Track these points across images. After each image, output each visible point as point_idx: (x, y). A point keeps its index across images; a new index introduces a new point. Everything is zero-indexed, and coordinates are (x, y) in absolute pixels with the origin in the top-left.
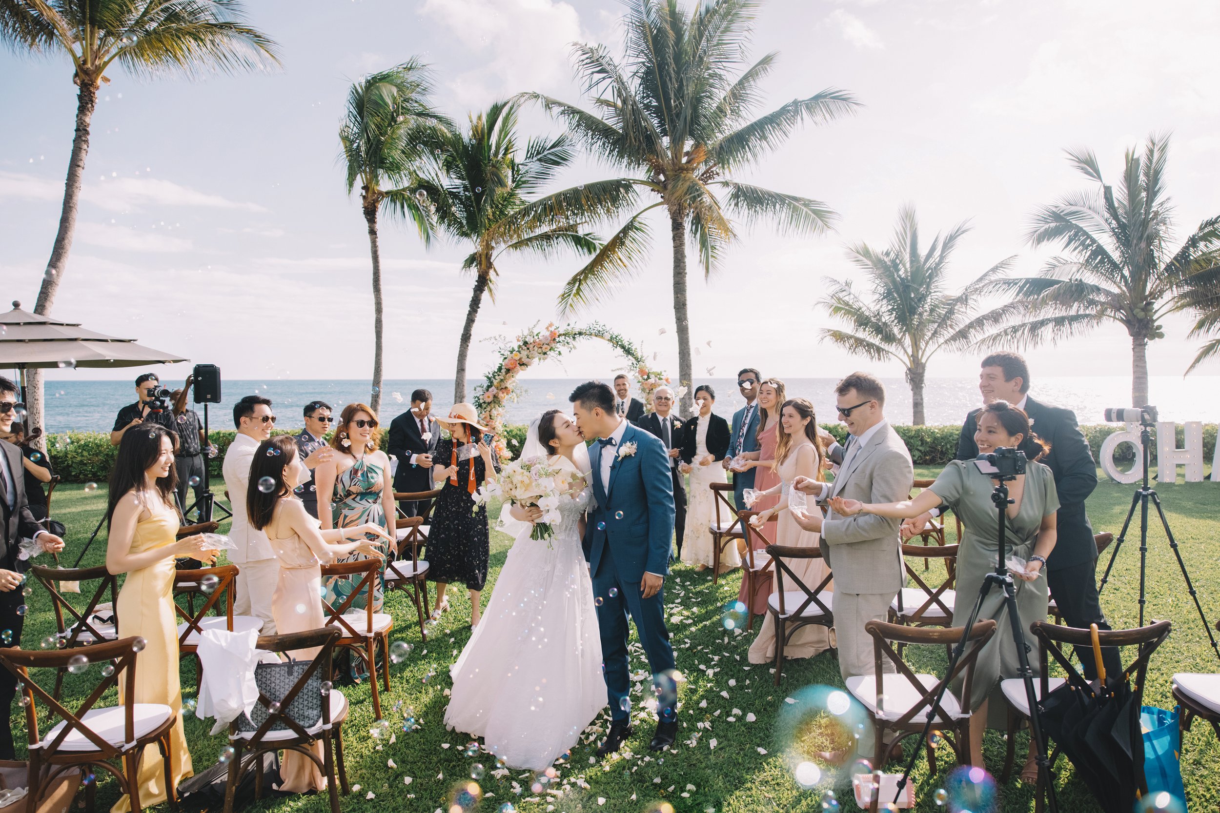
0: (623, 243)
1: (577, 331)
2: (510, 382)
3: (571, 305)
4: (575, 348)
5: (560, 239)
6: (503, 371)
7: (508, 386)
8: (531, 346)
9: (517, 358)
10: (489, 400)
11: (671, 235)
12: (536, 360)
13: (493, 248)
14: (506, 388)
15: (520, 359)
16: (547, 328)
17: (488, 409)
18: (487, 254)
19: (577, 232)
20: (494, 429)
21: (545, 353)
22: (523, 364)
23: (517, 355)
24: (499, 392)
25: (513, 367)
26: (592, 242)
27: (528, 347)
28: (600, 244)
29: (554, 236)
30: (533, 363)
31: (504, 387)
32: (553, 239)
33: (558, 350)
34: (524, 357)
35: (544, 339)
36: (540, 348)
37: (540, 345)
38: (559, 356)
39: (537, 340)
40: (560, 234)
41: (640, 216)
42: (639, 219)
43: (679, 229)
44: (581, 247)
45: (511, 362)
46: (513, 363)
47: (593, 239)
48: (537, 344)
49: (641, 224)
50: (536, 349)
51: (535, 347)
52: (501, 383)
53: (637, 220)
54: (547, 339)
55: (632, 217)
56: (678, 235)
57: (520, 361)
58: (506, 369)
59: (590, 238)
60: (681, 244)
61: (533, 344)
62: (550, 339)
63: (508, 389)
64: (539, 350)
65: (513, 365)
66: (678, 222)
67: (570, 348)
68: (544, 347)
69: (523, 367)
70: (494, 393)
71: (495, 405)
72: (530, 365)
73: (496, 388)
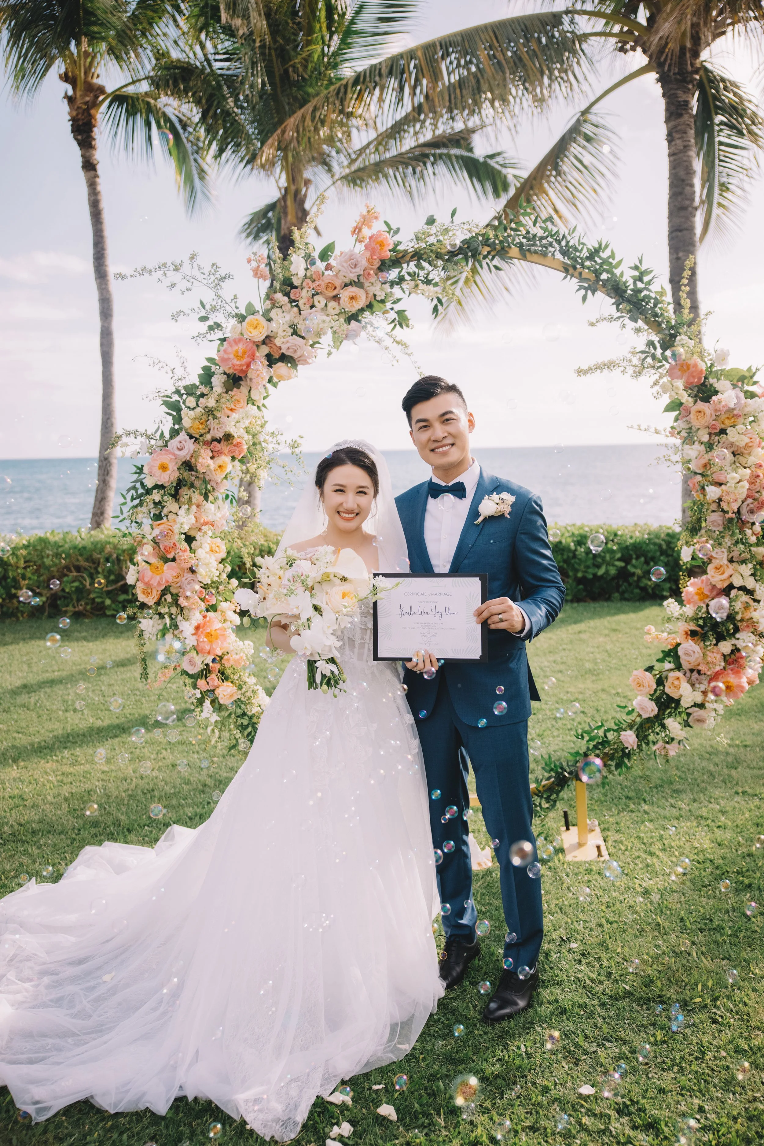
0: (559, 171)
2: (236, 417)
3: (459, 303)
6: (218, 381)
7: (233, 431)
8: (304, 295)
9: (258, 335)
10: (164, 478)
12: (324, 339)
13: (309, 182)
14: (228, 437)
15: (268, 340)
16: (357, 230)
17: (173, 507)
19: (471, 150)
20: (192, 570)
21: (353, 317)
22: (284, 358)
23: (258, 324)
24: (202, 451)
25: (244, 368)
26: (500, 172)
27: (292, 296)
28: (515, 176)
29: (427, 156)
30: (319, 351)
31: (219, 435)
32: (425, 164)
33: (398, 307)
34: (281, 333)
35: (345, 265)
36: (336, 298)
37: (335, 288)
38: (401, 326)
39: (327, 273)
40: (438, 151)
41: (594, 109)
42: (596, 114)
43: (680, 115)
44: (480, 180)
45: (237, 352)
46: (244, 353)
47: (501, 165)
48: (323, 286)
49: (597, 126)
50: (320, 301)
51: (316, 298)
52: (208, 423)
53: (590, 117)
54: (356, 265)
55: (583, 108)
56: (679, 128)
57: (271, 347)
58: (225, 373)
59: (497, 163)
60: (685, 147)
61: (308, 284)
62: (364, 263)
63: (235, 442)
64: (332, 304)
65: (244, 361)
66: (680, 99)
67: (435, 301)
68: (345, 294)
69: (281, 368)
70: (184, 455)
71: (192, 494)
72: (305, 362)
73: (191, 437)
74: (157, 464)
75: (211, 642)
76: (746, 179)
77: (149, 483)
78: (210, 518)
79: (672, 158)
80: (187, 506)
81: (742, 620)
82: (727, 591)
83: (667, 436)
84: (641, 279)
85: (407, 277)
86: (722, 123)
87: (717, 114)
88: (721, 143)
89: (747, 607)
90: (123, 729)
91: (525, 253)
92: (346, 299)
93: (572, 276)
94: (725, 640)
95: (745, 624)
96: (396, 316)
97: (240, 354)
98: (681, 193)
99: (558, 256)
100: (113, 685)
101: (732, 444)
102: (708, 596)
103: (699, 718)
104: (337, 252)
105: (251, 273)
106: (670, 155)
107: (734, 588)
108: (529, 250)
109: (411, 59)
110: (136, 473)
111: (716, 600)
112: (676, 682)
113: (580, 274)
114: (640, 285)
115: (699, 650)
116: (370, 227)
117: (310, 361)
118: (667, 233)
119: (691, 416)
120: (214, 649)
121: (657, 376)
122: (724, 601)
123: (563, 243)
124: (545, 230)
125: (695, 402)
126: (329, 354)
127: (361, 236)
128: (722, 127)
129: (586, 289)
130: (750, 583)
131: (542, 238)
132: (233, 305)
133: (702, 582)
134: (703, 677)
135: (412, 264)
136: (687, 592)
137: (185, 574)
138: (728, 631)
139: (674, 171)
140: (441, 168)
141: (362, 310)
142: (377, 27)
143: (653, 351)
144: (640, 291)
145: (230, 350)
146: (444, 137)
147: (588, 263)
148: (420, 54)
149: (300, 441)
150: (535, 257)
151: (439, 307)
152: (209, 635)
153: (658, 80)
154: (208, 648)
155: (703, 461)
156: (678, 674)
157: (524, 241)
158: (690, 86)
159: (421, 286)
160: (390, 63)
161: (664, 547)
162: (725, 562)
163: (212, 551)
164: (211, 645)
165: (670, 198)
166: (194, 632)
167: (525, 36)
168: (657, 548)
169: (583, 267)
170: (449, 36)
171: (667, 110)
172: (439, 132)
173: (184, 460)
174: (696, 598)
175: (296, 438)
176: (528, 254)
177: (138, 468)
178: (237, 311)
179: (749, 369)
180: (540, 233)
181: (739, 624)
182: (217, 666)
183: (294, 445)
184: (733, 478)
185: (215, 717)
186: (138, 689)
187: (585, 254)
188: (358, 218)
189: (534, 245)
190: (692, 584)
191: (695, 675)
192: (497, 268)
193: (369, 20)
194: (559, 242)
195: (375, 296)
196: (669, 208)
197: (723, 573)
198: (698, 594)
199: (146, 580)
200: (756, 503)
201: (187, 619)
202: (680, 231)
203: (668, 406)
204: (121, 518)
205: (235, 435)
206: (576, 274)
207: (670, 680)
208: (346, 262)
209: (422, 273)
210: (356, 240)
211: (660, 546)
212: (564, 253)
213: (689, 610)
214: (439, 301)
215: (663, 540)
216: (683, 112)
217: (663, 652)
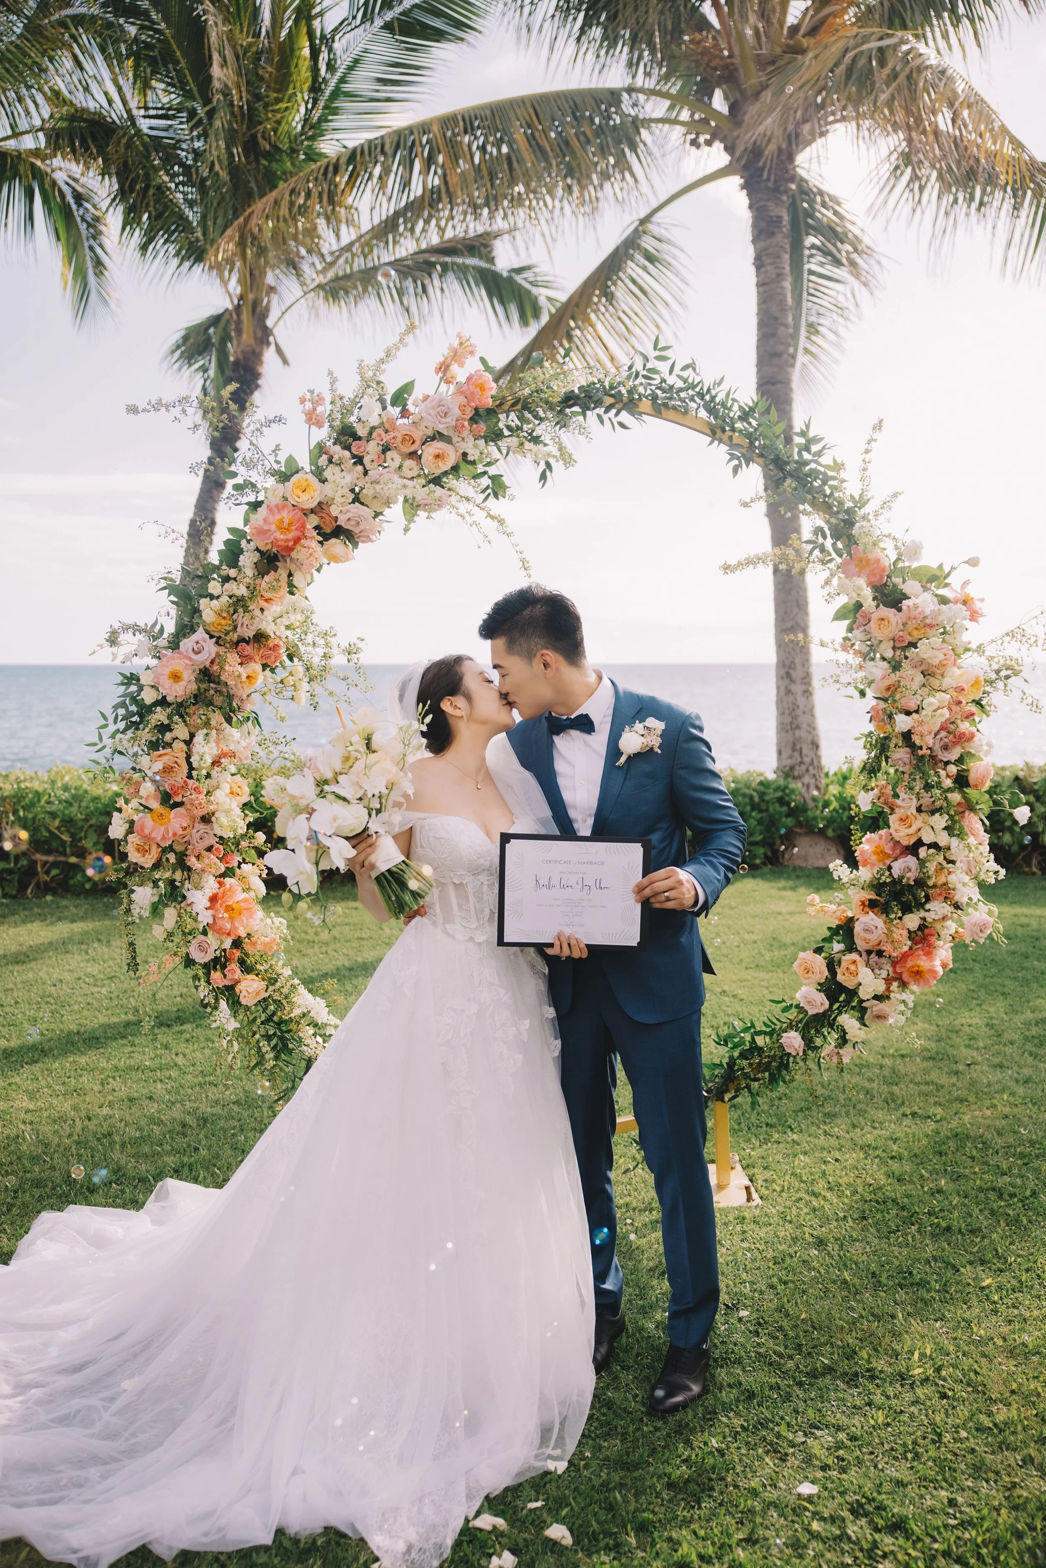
0: (610, 297)
1: (578, 380)
2: (275, 609)
4: (567, 459)
5: (451, 277)
6: (248, 560)
7: (269, 628)
8: (372, 449)
9: (309, 501)
10: (177, 691)
11: (750, 252)
12: (395, 512)
13: (272, 289)
14: (260, 637)
15: (320, 508)
16: (443, 368)
17: (181, 731)
18: (256, 303)
19: (491, 260)
20: (206, 819)
21: (434, 482)
22: (338, 532)
23: (308, 485)
24: (229, 655)
25: (291, 543)
26: (529, 292)
27: (354, 449)
28: (549, 299)
29: (432, 265)
30: (385, 525)
31: (250, 633)
32: (430, 275)
33: (492, 471)
34: (338, 500)
35: (431, 412)
36: (413, 455)
37: (414, 442)
38: (496, 496)
39: (400, 422)
40: (448, 259)
41: (656, 218)
42: (659, 224)
43: (773, 234)
44: (502, 302)
45: (281, 521)
46: (290, 524)
47: (531, 283)
48: (400, 439)
49: (659, 240)
50: (394, 458)
51: (389, 454)
52: (235, 617)
53: (651, 227)
54: (446, 414)
55: (642, 215)
56: (770, 251)
57: (322, 518)
58: (257, 550)
59: (525, 279)
60: (778, 275)
61: (380, 435)
62: (456, 412)
63: (271, 643)
64: (409, 463)
65: (290, 536)
66: (772, 214)
67: (542, 466)
68: (429, 451)
69: (336, 545)
70: (203, 659)
71: (211, 715)
72: (368, 539)
73: (211, 637)
74: (167, 671)
75: (232, 919)
76: (841, 320)
77: (149, 697)
78: (232, 747)
79: (761, 289)
80: (205, 731)
81: (935, 886)
82: (913, 849)
83: (836, 650)
84: (808, 450)
85: (506, 432)
86: (813, 247)
87: (808, 234)
88: (811, 272)
89: (940, 869)
90: (42, 1051)
91: (659, 409)
92: (430, 458)
93: (721, 441)
94: (912, 912)
95: (938, 891)
96: (489, 482)
97: (285, 525)
98: (773, 335)
99: (703, 414)
100: (12, 989)
101: (922, 661)
102: (889, 856)
103: (879, 1013)
104: (417, 394)
105: (304, 417)
106: (759, 285)
107: (923, 844)
108: (665, 405)
109: (424, 133)
110: (123, 684)
111: (900, 861)
112: (852, 967)
113: (731, 438)
114: (806, 456)
115: (883, 925)
116: (461, 365)
117: (373, 537)
118: (755, 386)
119: (872, 624)
120: (236, 928)
121: (827, 574)
122: (910, 861)
123: (707, 398)
124: (685, 381)
125: (877, 607)
126: (406, 530)
127: (448, 375)
128: (814, 252)
129: (738, 458)
130: (943, 839)
131: (681, 390)
132: (272, 458)
133: (881, 837)
134: (883, 960)
135: (513, 415)
136: (862, 852)
137: (196, 825)
138: (916, 899)
139: (764, 306)
140: (452, 283)
141: (446, 473)
142: (377, 91)
143: (821, 540)
144: (807, 463)
145: (271, 519)
146: (457, 242)
147: (739, 425)
148: (435, 128)
149: (361, 645)
150: (671, 414)
151: (548, 473)
152: (229, 909)
153: (743, 187)
154: (228, 926)
155: (887, 683)
156: (854, 956)
157: (659, 392)
158: (785, 198)
159: (528, 445)
160: (396, 139)
161: (756, 799)
162: (914, 811)
163: (232, 793)
164: (232, 923)
165: (759, 340)
166: (208, 904)
167: (574, 114)
168: (747, 800)
169: (733, 429)
170: (474, 109)
171: (754, 226)
172: (449, 234)
173: (202, 667)
174: (874, 858)
175: (354, 640)
176: (663, 409)
177: (125, 677)
178: (276, 467)
179: (940, 567)
180: (680, 384)
181: (931, 892)
182: (237, 954)
183: (350, 651)
184: (931, 704)
185: (232, 1025)
186: (50, 995)
187: (735, 412)
188: (446, 352)
189: (671, 398)
190: (868, 841)
191: (874, 958)
192: (622, 425)
193: (367, 79)
194: (701, 395)
195: (465, 455)
196: (758, 354)
197: (910, 826)
198: (875, 853)
199: (147, 832)
200: (951, 736)
201: (198, 887)
202: (773, 384)
203: (837, 612)
204: (100, 746)
205: (272, 636)
206: (725, 437)
207: (843, 964)
208: (433, 408)
209: (525, 427)
210: (441, 379)
211: (751, 798)
212: (711, 411)
213: (865, 874)
214: (548, 465)
215: (755, 790)
216: (776, 230)
217: (829, 929)
